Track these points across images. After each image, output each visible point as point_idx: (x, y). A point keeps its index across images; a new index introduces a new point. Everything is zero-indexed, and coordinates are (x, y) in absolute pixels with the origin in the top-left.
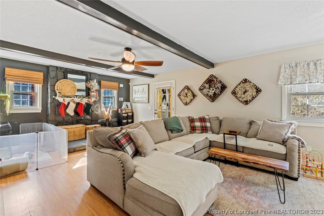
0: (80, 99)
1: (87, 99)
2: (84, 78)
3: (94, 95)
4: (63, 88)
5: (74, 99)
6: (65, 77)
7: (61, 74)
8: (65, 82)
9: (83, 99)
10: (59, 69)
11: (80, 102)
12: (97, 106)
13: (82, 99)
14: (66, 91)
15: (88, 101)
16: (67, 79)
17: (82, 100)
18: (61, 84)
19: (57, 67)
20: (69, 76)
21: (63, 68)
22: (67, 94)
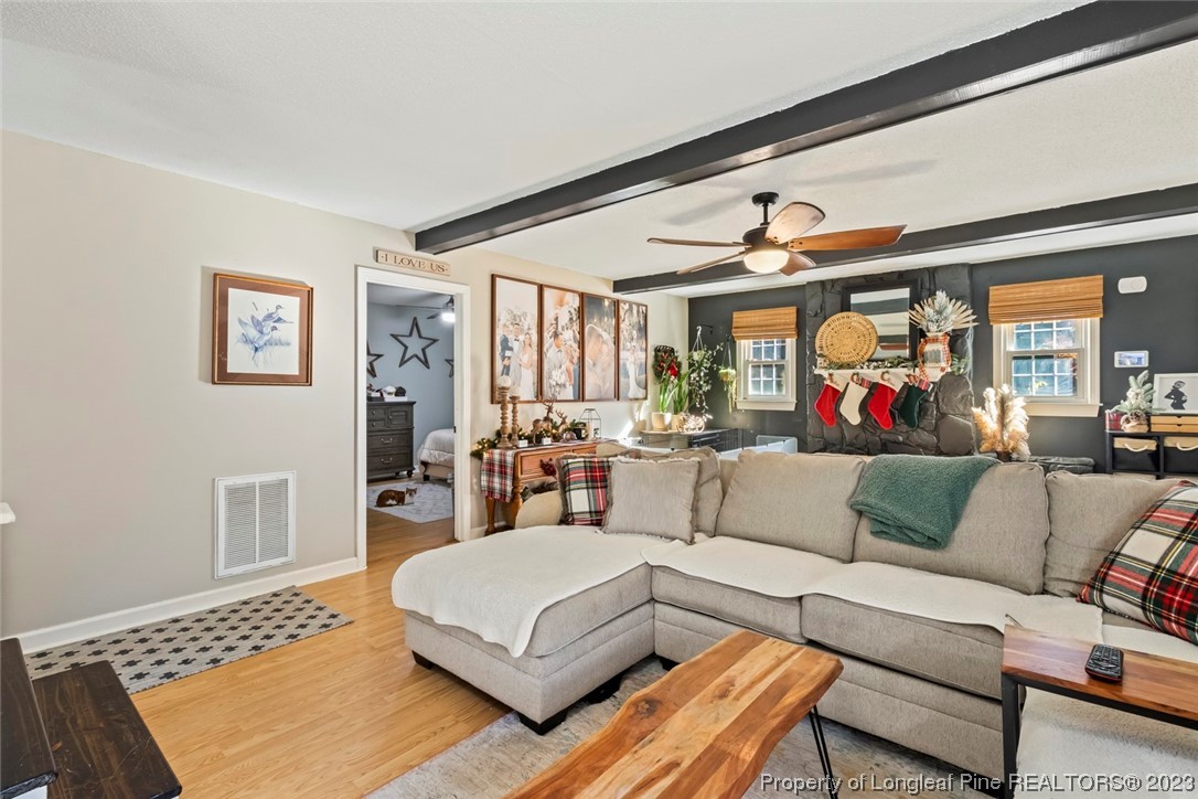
0: (880, 371)
1: (905, 371)
2: (904, 293)
3: (937, 353)
4: (835, 340)
5: (861, 371)
6: (846, 307)
7: (833, 299)
8: (842, 321)
9: (890, 370)
10: (829, 287)
11: (881, 382)
12: (963, 397)
13: (886, 369)
14: (843, 349)
15: (908, 376)
16: (849, 311)
17: (886, 376)
18: (830, 329)
19: (822, 283)
20: (856, 298)
21: (838, 279)
22: (845, 359)
